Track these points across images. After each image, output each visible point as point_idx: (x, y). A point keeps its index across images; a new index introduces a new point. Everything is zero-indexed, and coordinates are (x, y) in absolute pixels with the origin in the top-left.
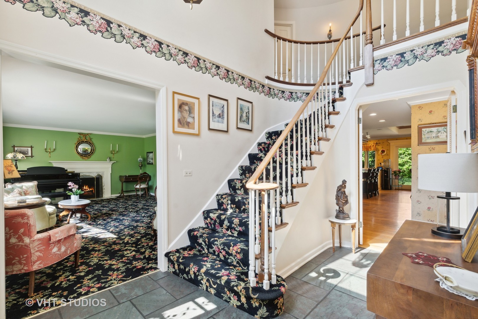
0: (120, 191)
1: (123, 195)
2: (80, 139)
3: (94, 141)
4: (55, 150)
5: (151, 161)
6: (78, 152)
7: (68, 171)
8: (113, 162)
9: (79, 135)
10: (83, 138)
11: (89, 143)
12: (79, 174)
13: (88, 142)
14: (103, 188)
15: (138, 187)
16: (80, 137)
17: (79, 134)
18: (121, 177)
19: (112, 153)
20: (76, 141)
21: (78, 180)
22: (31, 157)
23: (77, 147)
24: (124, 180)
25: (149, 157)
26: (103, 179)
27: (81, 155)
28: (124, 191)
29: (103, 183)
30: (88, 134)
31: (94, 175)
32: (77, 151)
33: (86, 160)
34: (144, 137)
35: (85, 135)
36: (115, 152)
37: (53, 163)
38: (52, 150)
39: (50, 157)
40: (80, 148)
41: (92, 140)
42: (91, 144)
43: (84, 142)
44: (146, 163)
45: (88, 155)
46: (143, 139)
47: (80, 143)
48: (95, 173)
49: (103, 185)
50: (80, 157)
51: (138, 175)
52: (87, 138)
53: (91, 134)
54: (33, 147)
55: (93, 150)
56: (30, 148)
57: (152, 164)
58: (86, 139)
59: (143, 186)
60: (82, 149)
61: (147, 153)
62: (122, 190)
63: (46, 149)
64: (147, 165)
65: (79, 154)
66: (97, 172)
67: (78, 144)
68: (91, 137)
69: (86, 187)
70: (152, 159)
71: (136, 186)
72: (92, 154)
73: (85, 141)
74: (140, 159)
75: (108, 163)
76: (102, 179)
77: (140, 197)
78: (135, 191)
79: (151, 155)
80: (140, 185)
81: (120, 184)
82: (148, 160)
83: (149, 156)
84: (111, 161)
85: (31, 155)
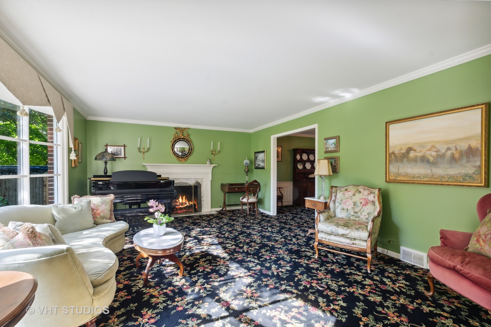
0: (222, 205)
1: (226, 209)
2: (176, 136)
3: (193, 138)
4: (148, 149)
5: (262, 164)
6: (174, 153)
7: (162, 177)
8: (214, 165)
9: (176, 130)
10: (180, 135)
11: (187, 140)
12: (174, 181)
13: (185, 139)
14: (202, 199)
15: (245, 200)
16: (176, 132)
17: (175, 128)
18: (223, 186)
19: (212, 154)
20: (171, 138)
21: (172, 190)
22: (124, 159)
23: (173, 146)
24: (227, 190)
25: (258, 159)
26: (202, 188)
27: (177, 156)
28: (226, 205)
29: (202, 193)
30: (185, 129)
31: (192, 183)
32: (173, 151)
33: (183, 163)
34: (251, 131)
35: (182, 130)
36: (217, 152)
37: (147, 167)
38: (146, 150)
39: (144, 158)
40: (176, 148)
41: (190, 136)
42: (189, 142)
43: (180, 139)
44: (254, 167)
45: (185, 157)
46: (249, 135)
47: (176, 140)
48: (193, 180)
49: (202, 195)
50: (176, 159)
51: (244, 184)
52: (185, 135)
53: (189, 128)
54: (126, 146)
55: (191, 150)
56: (123, 147)
57: (263, 168)
58: (183, 135)
59: (252, 199)
60: (178, 148)
61: (256, 153)
62: (225, 203)
63: (139, 149)
64: (255, 170)
65: (175, 155)
66: (196, 179)
67: (174, 142)
68: (190, 133)
69: (182, 199)
70: (263, 161)
71: (242, 199)
72: (190, 154)
73: (182, 139)
74: (246, 161)
75: (208, 166)
76: (200, 187)
77: (247, 215)
78: (240, 204)
79: (261, 156)
80: (248, 197)
81: (222, 194)
82: (257, 163)
83: (259, 157)
84: (211, 164)
85: (124, 157)
